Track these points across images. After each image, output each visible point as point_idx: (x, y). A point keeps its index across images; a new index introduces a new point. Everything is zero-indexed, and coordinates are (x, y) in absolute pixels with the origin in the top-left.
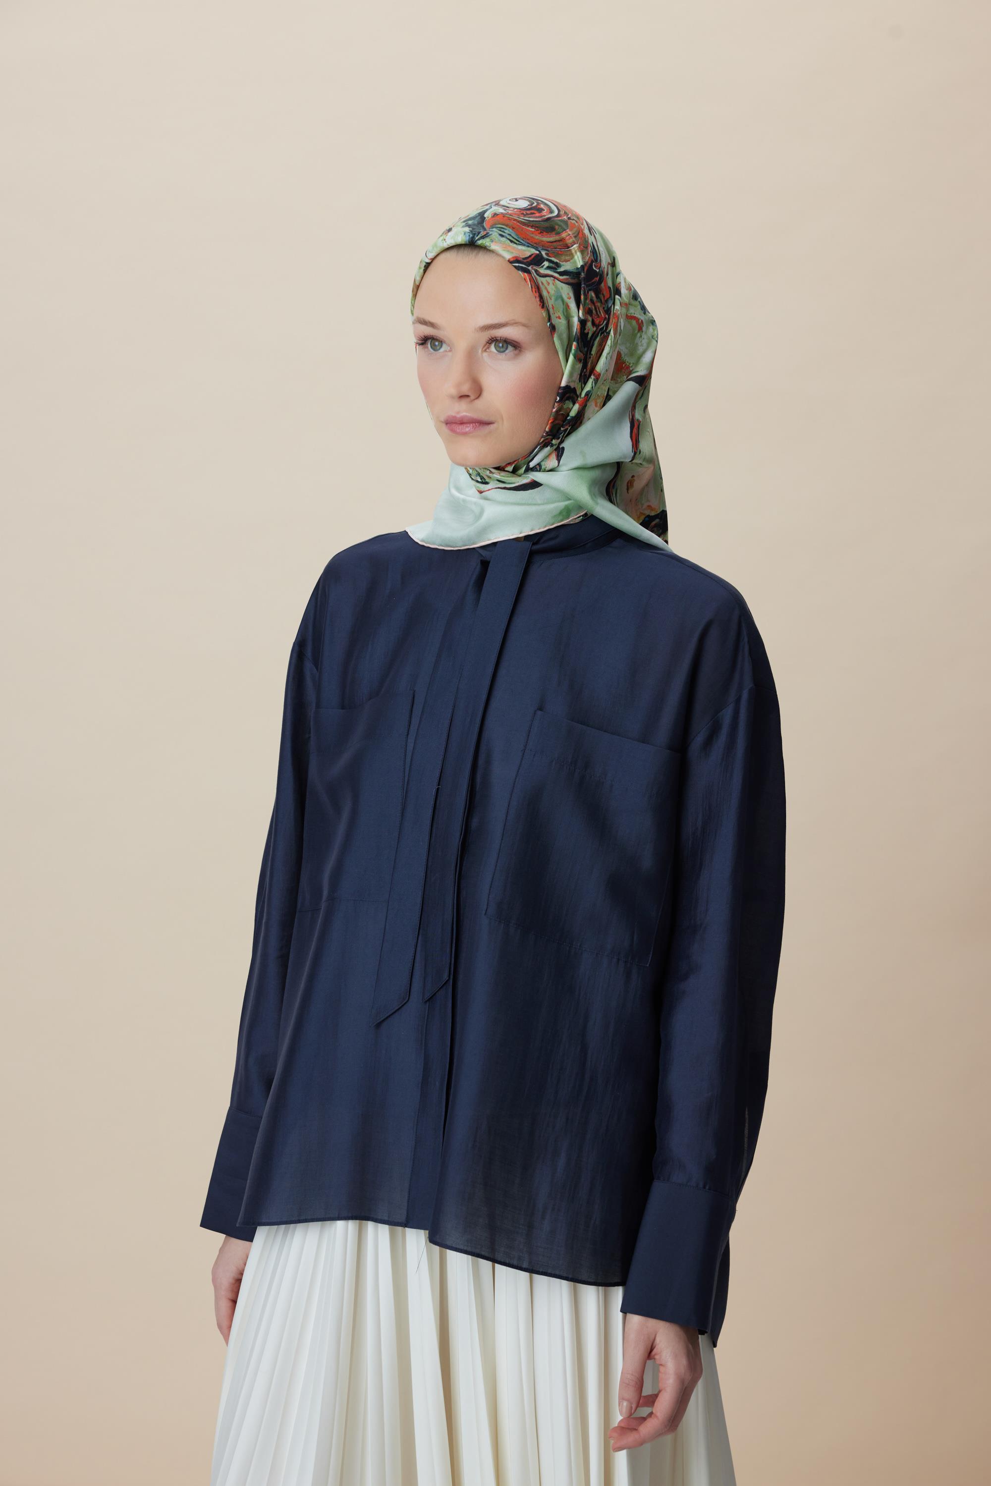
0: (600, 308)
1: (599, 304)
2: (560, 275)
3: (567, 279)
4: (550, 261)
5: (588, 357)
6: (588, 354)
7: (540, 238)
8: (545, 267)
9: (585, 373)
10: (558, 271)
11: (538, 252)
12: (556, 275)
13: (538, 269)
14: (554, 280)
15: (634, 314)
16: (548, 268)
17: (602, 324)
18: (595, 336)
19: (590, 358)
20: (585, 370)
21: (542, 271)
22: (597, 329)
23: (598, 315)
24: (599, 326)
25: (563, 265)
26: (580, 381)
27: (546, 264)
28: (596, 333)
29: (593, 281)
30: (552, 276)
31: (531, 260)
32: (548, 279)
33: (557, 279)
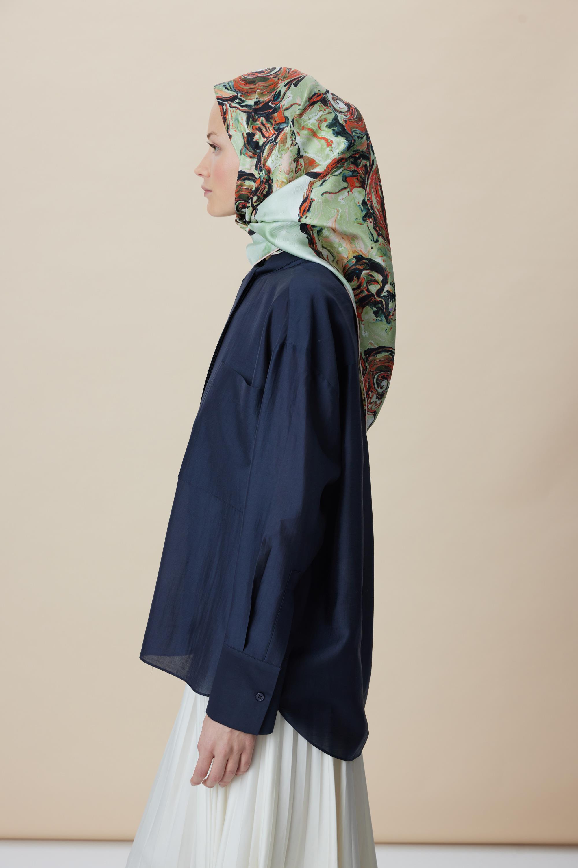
0: (270, 128)
1: (269, 125)
2: (241, 107)
3: (246, 109)
4: (240, 99)
5: (261, 156)
6: (261, 154)
7: (243, 87)
8: (235, 102)
9: (260, 165)
10: (242, 105)
11: (236, 94)
12: (239, 107)
13: (231, 104)
14: (237, 110)
15: (325, 136)
16: (237, 103)
17: (271, 137)
18: (265, 144)
19: (263, 156)
20: (260, 163)
21: (233, 104)
22: (267, 140)
23: (268, 132)
24: (268, 138)
25: (247, 102)
26: (256, 170)
27: (237, 101)
28: (267, 142)
29: (266, 111)
30: (237, 107)
31: (230, 99)
32: (234, 109)
33: (239, 109)
